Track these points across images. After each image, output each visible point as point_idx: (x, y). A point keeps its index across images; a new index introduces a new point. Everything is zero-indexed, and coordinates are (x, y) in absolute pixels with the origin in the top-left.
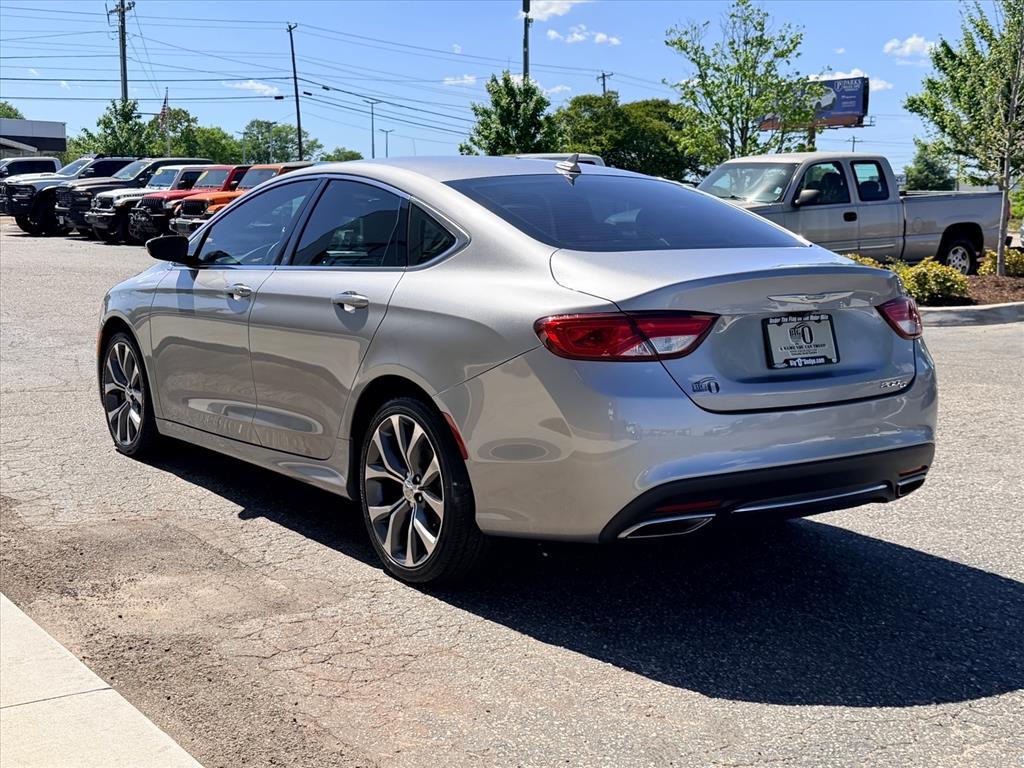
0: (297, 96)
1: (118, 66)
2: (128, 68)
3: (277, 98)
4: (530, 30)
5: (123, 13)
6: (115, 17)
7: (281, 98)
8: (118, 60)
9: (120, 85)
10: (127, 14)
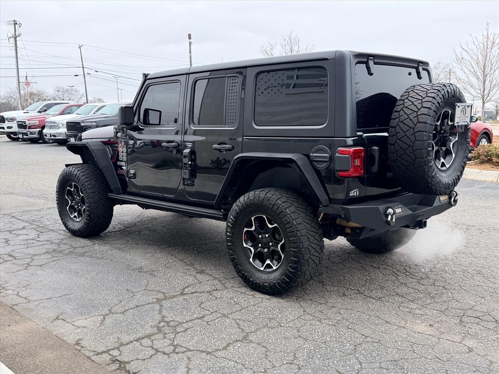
0: (84, 75)
1: (15, 62)
2: (19, 63)
3: (75, 76)
4: (192, 47)
5: (15, 38)
6: (13, 39)
7: (78, 76)
8: (15, 60)
9: (15, 70)
10: (18, 39)
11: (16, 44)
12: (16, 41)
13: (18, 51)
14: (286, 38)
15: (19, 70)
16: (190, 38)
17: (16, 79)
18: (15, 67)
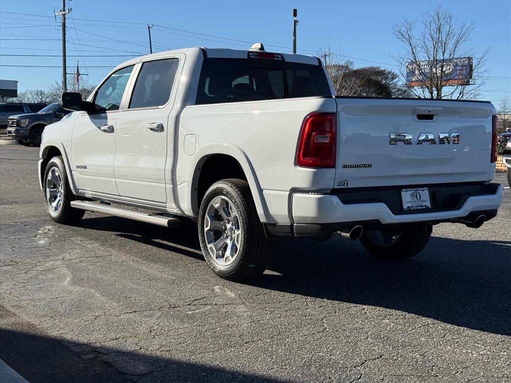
4: (297, 27)
8: (62, 43)
9: (62, 58)
10: (67, 16)
11: (64, 24)
12: (64, 20)
13: (66, 32)
14: (433, 13)
15: (67, 57)
16: (295, 14)
17: (62, 69)
18: (62, 54)
